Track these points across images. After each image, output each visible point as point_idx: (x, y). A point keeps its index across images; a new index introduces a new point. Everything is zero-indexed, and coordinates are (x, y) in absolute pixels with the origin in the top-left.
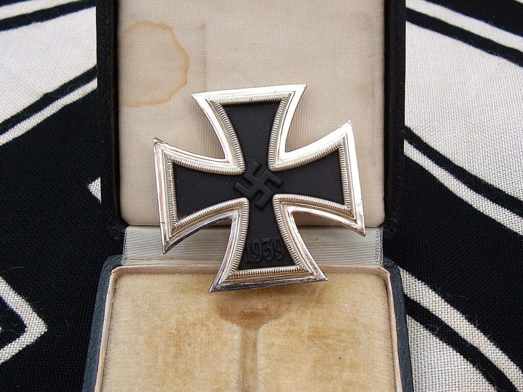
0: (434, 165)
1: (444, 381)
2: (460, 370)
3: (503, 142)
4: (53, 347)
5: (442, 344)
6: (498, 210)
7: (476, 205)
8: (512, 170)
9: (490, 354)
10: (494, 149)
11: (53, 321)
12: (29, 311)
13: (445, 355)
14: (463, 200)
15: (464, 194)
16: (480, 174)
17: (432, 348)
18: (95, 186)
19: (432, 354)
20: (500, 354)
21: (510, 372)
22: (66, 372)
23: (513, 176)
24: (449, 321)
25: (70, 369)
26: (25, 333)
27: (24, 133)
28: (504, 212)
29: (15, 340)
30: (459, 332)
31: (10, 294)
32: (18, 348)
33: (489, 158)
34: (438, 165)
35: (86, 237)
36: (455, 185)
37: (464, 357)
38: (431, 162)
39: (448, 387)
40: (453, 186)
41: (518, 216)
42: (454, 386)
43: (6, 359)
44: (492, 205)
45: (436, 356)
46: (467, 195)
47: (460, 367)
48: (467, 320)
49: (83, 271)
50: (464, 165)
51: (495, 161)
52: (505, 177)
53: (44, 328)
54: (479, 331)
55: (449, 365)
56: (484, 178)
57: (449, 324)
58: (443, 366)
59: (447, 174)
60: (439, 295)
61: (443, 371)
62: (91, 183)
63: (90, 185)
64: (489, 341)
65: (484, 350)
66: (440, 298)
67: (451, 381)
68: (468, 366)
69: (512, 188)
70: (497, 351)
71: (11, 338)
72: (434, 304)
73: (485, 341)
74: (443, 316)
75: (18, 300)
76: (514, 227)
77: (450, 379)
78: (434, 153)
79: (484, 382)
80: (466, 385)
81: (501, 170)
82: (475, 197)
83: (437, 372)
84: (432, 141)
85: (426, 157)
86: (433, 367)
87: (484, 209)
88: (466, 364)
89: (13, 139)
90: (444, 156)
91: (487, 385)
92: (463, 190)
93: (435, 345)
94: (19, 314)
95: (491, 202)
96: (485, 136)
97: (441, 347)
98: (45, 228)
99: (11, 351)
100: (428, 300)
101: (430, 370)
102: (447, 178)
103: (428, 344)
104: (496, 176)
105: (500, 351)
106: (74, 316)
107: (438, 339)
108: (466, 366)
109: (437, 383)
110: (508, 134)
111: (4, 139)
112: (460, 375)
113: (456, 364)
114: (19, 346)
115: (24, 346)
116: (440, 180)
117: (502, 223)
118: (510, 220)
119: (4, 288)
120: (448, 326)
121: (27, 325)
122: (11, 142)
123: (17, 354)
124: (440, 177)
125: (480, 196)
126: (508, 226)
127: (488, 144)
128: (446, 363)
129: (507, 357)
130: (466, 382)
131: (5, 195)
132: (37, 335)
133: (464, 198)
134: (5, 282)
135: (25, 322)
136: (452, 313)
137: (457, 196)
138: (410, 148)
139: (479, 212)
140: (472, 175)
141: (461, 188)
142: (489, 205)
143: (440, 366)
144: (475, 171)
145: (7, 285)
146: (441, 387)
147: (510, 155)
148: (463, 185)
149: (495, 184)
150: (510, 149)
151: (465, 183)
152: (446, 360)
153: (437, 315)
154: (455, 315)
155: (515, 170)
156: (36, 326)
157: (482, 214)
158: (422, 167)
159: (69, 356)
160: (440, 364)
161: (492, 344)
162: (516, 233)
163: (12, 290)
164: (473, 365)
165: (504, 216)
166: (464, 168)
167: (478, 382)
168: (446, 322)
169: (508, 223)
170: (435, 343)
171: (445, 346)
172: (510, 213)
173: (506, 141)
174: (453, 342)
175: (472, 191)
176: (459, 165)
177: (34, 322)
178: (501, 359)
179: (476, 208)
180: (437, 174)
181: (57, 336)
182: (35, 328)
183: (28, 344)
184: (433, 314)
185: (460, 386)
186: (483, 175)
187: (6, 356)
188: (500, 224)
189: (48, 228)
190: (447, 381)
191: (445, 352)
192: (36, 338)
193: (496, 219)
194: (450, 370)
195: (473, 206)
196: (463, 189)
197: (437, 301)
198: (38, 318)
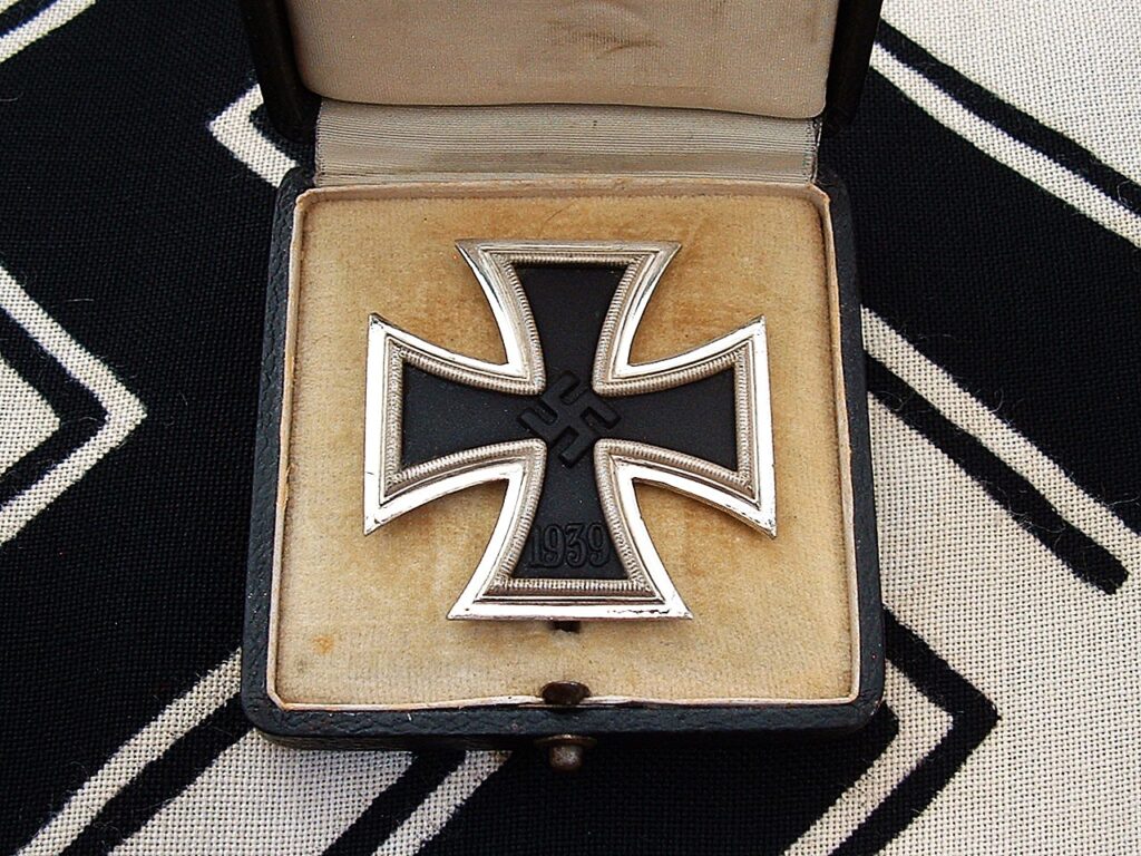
0: (896, 62)
1: (912, 504)
2: (941, 482)
3: (1033, 24)
4: (161, 446)
5: (908, 431)
6: (1024, 153)
7: (980, 143)
8: (1052, 80)
9: (1001, 445)
10: (1014, 36)
11: (157, 398)
12: (109, 381)
13: (915, 452)
14: (955, 133)
15: (956, 120)
16: (988, 82)
17: (890, 439)
18: (222, 125)
19: (891, 449)
20: (1022, 443)
21: (1041, 476)
22: (188, 492)
24: (923, 386)
26: (106, 426)
27: (70, 18)
28: (1036, 159)
29: (89, 440)
30: (941, 409)
31: (72, 351)
32: (96, 456)
33: (1005, 53)
34: (903, 62)
35: (211, 229)
36: (939, 102)
37: (949, 457)
38: (890, 58)
39: (918, 514)
40: (934, 105)
41: (1064, 168)
42: (929, 513)
43: (74, 478)
44: (1012, 143)
45: (897, 454)
46: (962, 122)
47: (941, 475)
48: (956, 384)
49: (210, 296)
50: (955, 62)
51: (1017, 60)
52: (1037, 91)
53: (141, 411)
54: (979, 404)
55: (922, 472)
56: (994, 91)
57: (923, 393)
58: (910, 473)
59: (922, 80)
60: (903, 337)
61: (911, 485)
62: (214, 119)
63: (212, 123)
64: (999, 421)
65: (989, 441)
66: (906, 343)
67: (924, 503)
68: (958, 473)
69: (1051, 114)
70: (1016, 439)
71: (79, 436)
72: (895, 355)
73: (992, 421)
74: (911, 377)
75: (87, 362)
76: (1057, 188)
77: (923, 499)
78: (895, 37)
79: (987, 502)
80: (953, 510)
81: (1030, 78)
82: (978, 127)
83: (899, 486)
86: (892, 476)
87: (997, 150)
88: (952, 469)
89: (49, 32)
90: (915, 44)
91: (993, 506)
92: (955, 113)
93: (896, 433)
94: (91, 389)
95: (1011, 139)
96: (996, 8)
97: (907, 436)
98: (129, 216)
99: (83, 463)
100: (883, 346)
101: (886, 481)
102: (923, 88)
103: (883, 429)
104: (1020, 88)
105: (1022, 439)
106: (197, 385)
107: (901, 422)
108: (953, 474)
109: (899, 506)
110: (1042, 8)
111: (31, 31)
112: (941, 492)
113: (934, 471)
114: (97, 451)
115: (106, 451)
116: (908, 93)
117: (1033, 179)
118: (1049, 176)
119: (58, 339)
120: (921, 396)
121: (108, 410)
122: (45, 37)
123: (94, 468)
124: (908, 87)
125: (989, 125)
126: (1045, 186)
127: (1003, 26)
128: (916, 468)
129: (1035, 448)
130: (953, 505)
131: (43, 151)
132: (128, 427)
133: (957, 129)
134: (59, 328)
135: (104, 405)
136: (929, 371)
137: (943, 125)
139: (988, 156)
140: (971, 82)
141: (949, 109)
142: (1007, 143)
144: (977, 76)
145: (64, 333)
146: (905, 515)
147: (1048, 50)
148: (955, 103)
149: (1017, 104)
150: (1046, 38)
151: (958, 98)
152: (916, 463)
153: (900, 375)
154: (934, 375)
155: (1057, 79)
156: (125, 410)
157: (993, 160)
159: (193, 462)
160: (904, 469)
161: (1005, 425)
162: (1061, 200)
163: (73, 342)
164: (966, 472)
165: (1037, 167)
166: (956, 68)
167: (975, 503)
168: (917, 388)
169: (1044, 180)
170: (895, 428)
171: (914, 436)
172: (1048, 162)
173: (1038, 22)
174: (928, 427)
175: (972, 114)
176: (945, 62)
177: (122, 401)
178: (1023, 453)
179: (981, 148)
180: (902, 82)
181: (167, 425)
182: (124, 414)
183: (113, 445)
184: (892, 373)
185: (942, 512)
186: (994, 84)
187: (75, 472)
188: (1028, 181)
189: (135, 215)
190: (918, 504)
191: (915, 447)
192: (126, 433)
193: (1021, 172)
194: (923, 483)
195: (976, 145)
196: (955, 110)
197: (900, 349)
198: (128, 393)
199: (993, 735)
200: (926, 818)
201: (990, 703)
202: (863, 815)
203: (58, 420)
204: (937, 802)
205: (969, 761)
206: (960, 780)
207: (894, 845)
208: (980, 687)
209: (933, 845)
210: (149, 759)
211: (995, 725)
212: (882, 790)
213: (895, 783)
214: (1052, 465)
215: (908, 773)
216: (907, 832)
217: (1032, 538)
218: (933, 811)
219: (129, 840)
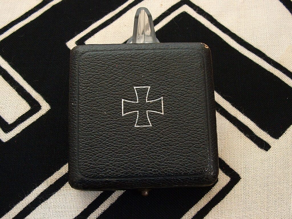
1: (221, 131)
2: (228, 127)
4: (54, 115)
5: (221, 116)
9: (242, 119)
11: (53, 104)
12: (42, 99)
15: (235, 46)
20: (247, 118)
21: (251, 126)
23: (257, 40)
25: (61, 125)
26: (41, 110)
29: (37, 112)
30: (228, 111)
32: (39, 116)
37: (230, 121)
40: (230, 42)
42: (225, 133)
43: (34, 121)
48: (232, 105)
50: (236, 33)
53: (49, 107)
54: (237, 110)
55: (224, 125)
56: (244, 39)
57: (224, 107)
59: (228, 36)
61: (221, 127)
63: (67, 43)
64: (241, 114)
65: (239, 118)
66: (221, 96)
67: (224, 131)
68: (232, 125)
70: (245, 117)
71: (35, 111)
72: (218, 99)
74: (222, 104)
75: (37, 94)
77: (224, 130)
79: (238, 131)
84: (222, 21)
85: (218, 29)
88: (230, 124)
91: (240, 132)
94: (38, 101)
99: (36, 117)
107: (219, 114)
112: (228, 129)
113: (226, 124)
115: (41, 115)
117: (252, 59)
119: (30, 89)
121: (42, 106)
123: (39, 119)
125: (242, 47)
129: (250, 119)
130: (231, 132)
132: (46, 110)
136: (226, 102)
137: (232, 47)
138: (211, 25)
139: (242, 54)
140: (239, 37)
143: (220, 125)
145: (32, 88)
148: (235, 42)
149: (249, 42)
153: (219, 103)
154: (227, 104)
156: (46, 106)
157: (243, 55)
158: (216, 34)
160: (220, 124)
161: (243, 115)
163: (34, 90)
164: (234, 125)
167: (236, 131)
171: (222, 117)
174: (225, 115)
175: (239, 44)
178: (247, 121)
180: (223, 37)
181: (55, 111)
183: (43, 114)
185: (228, 133)
187: (34, 119)
188: (251, 60)
189: (48, 62)
192: (46, 112)
193: (249, 58)
194: (224, 127)
198: (46, 103)
199: (239, 182)
200: (224, 200)
201: (239, 175)
202: (210, 199)
203: (30, 107)
204: (226, 197)
205: (234, 188)
206: (232, 192)
207: (217, 206)
208: (237, 172)
209: (225, 206)
210: (51, 184)
211: (240, 180)
212: (214, 194)
213: (217, 192)
214: (253, 123)
215: (220, 190)
216: (220, 203)
217: (249, 139)
218: (226, 199)
219: (46, 201)
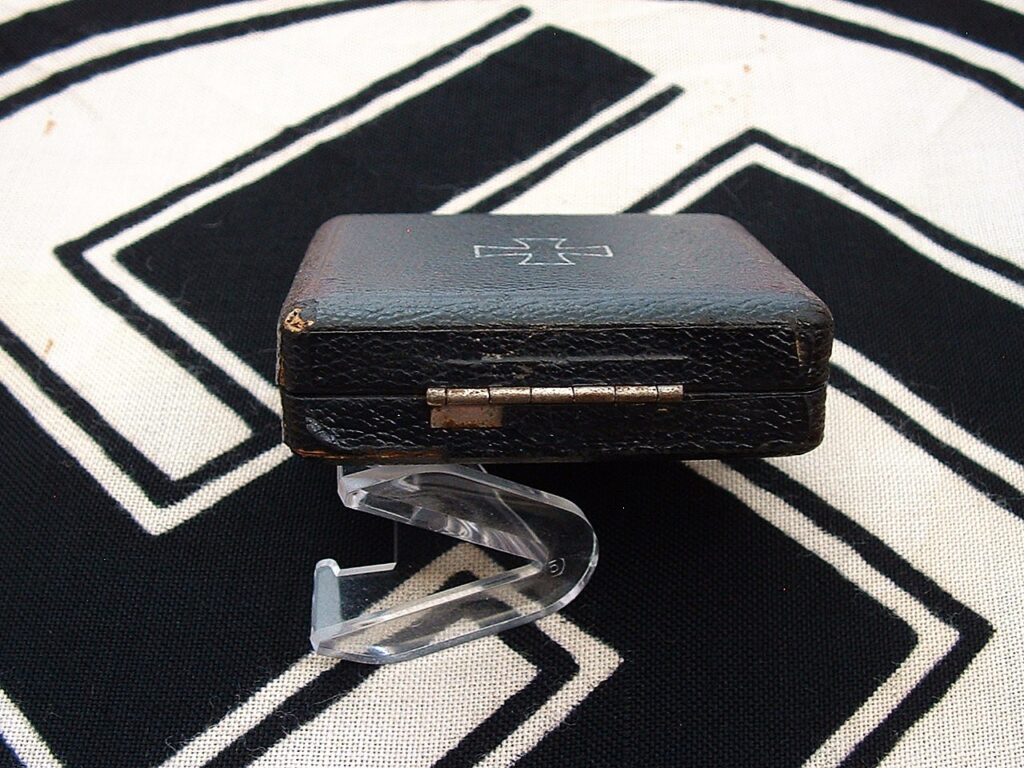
20: (993, 453)
48: (941, 414)
54: (959, 427)
65: (969, 452)
73: (969, 439)
199: (991, 643)
200: (944, 703)
201: (987, 622)
202: (895, 703)
204: (951, 692)
205: (974, 661)
206: (969, 674)
207: (921, 724)
208: (978, 612)
209: (951, 722)
210: (323, 669)
211: (992, 637)
212: (909, 684)
213: (918, 679)
215: (927, 672)
216: (930, 713)
217: (1007, 512)
218: (949, 698)
